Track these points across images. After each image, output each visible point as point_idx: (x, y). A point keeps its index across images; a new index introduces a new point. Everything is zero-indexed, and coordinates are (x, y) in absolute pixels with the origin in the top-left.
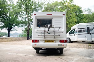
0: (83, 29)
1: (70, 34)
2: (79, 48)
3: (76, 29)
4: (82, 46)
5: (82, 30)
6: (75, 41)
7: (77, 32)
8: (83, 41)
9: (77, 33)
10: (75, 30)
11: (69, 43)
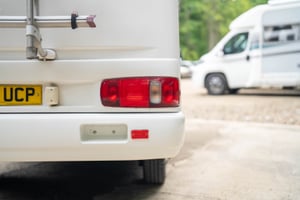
0: (288, 27)
1: (225, 53)
2: (271, 121)
3: (252, 27)
4: (287, 114)
5: (283, 34)
6: (248, 85)
7: (261, 44)
8: (285, 88)
9: (257, 47)
10: (246, 35)
11: (222, 94)
